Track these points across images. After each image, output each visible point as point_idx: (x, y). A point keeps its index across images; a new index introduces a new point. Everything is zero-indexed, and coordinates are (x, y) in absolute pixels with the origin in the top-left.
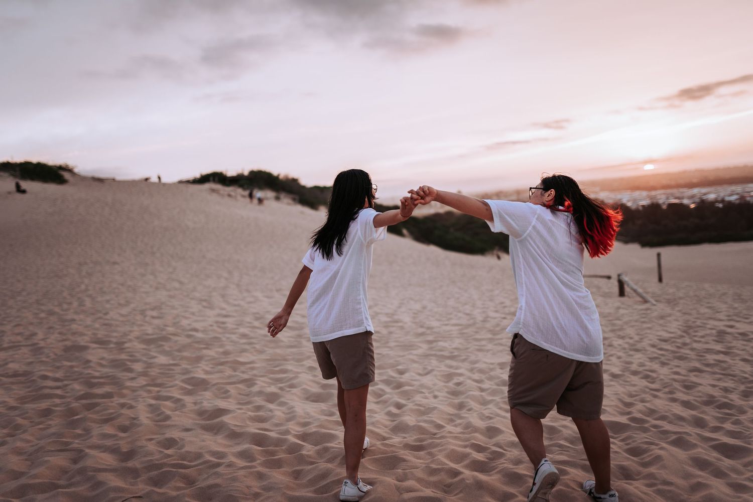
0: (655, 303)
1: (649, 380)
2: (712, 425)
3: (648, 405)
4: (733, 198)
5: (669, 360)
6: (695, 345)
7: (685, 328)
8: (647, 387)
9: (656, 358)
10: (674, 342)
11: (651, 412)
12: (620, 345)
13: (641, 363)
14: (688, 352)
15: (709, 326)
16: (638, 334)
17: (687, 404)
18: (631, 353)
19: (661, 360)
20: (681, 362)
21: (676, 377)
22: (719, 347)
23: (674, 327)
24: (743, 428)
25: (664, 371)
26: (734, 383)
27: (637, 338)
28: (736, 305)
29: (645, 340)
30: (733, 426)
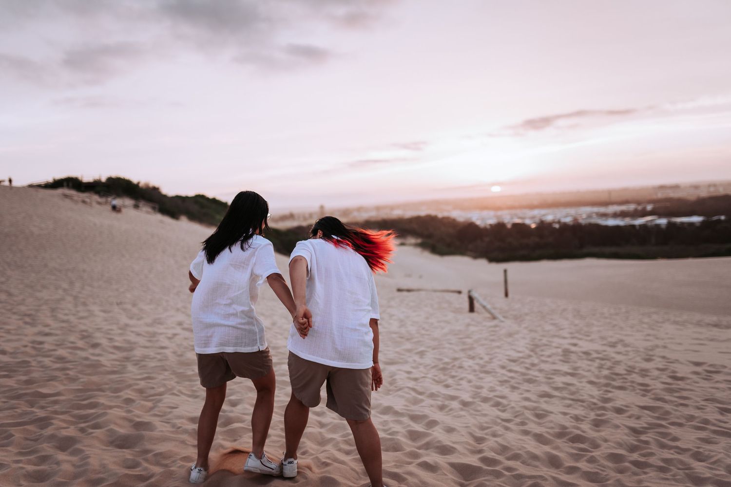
0: (503, 319)
1: (500, 408)
2: (567, 464)
3: (499, 439)
4: (568, 220)
5: (519, 383)
6: (543, 366)
7: (532, 347)
8: (498, 417)
9: (506, 381)
10: (523, 362)
11: (504, 449)
12: (470, 367)
13: (491, 387)
14: (536, 373)
15: (554, 345)
16: (488, 354)
17: (540, 439)
18: (482, 375)
19: (511, 383)
20: (531, 385)
21: (527, 404)
22: (565, 368)
23: (522, 345)
24: (598, 467)
25: (514, 396)
26: (583, 410)
27: (486, 358)
28: (577, 322)
29: (494, 360)
30: (588, 465)
